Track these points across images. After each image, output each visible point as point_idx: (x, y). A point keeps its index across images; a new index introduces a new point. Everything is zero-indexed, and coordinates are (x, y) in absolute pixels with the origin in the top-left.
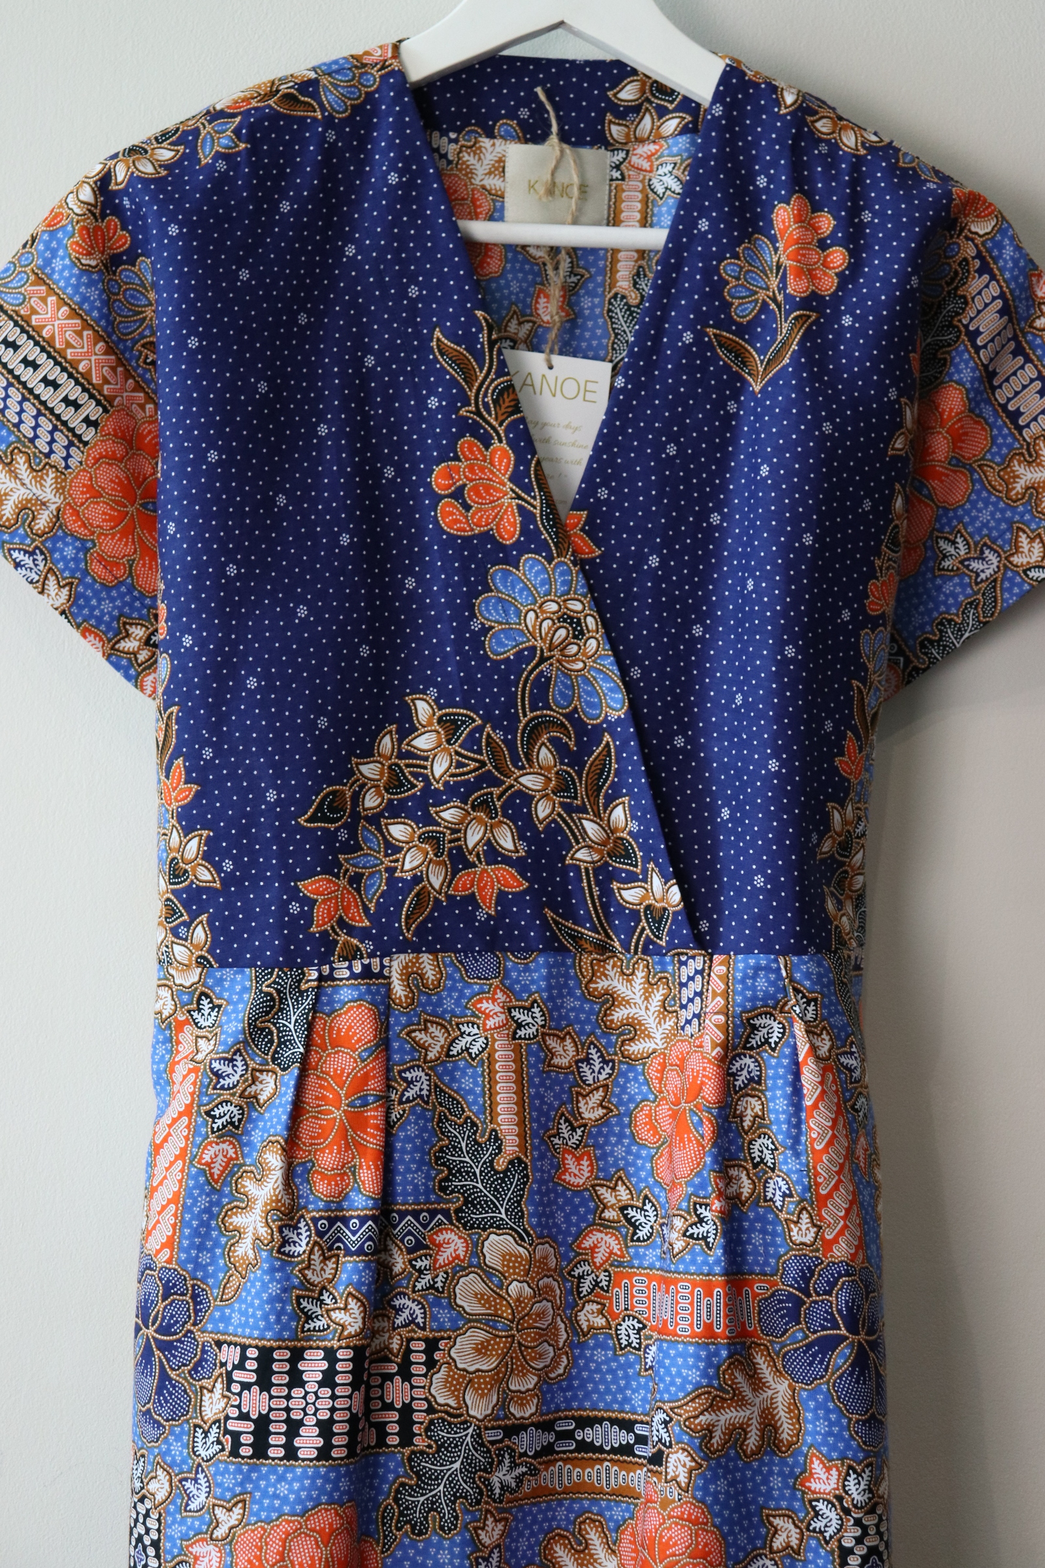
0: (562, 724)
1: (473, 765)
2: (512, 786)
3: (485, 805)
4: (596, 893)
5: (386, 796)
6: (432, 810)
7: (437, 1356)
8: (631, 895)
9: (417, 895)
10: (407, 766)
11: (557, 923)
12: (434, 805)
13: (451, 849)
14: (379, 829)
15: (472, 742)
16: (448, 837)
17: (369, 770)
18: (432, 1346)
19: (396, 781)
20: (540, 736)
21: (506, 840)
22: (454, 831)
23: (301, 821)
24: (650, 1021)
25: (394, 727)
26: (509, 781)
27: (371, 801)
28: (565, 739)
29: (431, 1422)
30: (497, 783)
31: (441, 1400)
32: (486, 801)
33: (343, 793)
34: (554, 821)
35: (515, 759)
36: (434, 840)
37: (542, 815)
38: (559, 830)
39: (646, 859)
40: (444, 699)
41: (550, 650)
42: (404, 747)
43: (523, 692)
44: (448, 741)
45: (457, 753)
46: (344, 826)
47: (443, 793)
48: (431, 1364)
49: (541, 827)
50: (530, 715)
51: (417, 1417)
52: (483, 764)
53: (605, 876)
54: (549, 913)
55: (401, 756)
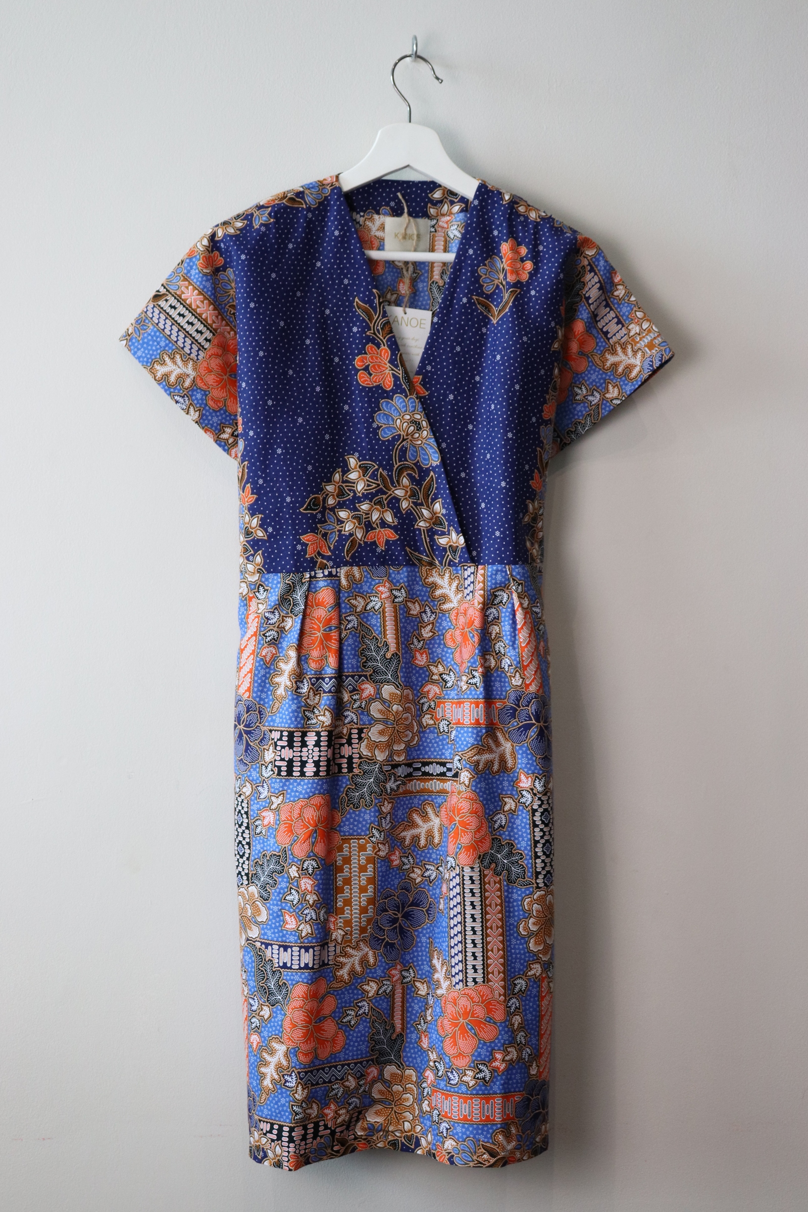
0: (412, 468)
1: (374, 485)
2: (391, 495)
3: (379, 503)
4: (428, 541)
5: (337, 499)
6: (357, 505)
7: (363, 735)
8: (443, 541)
9: (351, 541)
10: (346, 486)
11: (411, 553)
12: (358, 503)
13: (365, 522)
14: (334, 513)
15: (374, 476)
16: (364, 517)
17: (330, 488)
18: (360, 731)
19: (341, 493)
20: (403, 473)
21: (389, 518)
22: (367, 514)
23: (301, 510)
24: (451, 595)
25: (340, 470)
26: (390, 492)
27: (331, 501)
28: (414, 474)
29: (361, 762)
30: (385, 493)
31: (365, 754)
32: (380, 501)
33: (319, 498)
34: (409, 509)
35: (392, 483)
36: (358, 518)
37: (404, 507)
38: (412, 513)
39: (449, 526)
40: (362, 457)
41: (407, 435)
42: (345, 478)
43: (395, 454)
44: (364, 476)
45: (367, 481)
46: (320, 512)
47: (362, 498)
48: (360, 738)
49: (404, 512)
50: (398, 464)
51: (355, 761)
52: (379, 485)
53: (431, 533)
54: (408, 549)
55: (343, 482)
